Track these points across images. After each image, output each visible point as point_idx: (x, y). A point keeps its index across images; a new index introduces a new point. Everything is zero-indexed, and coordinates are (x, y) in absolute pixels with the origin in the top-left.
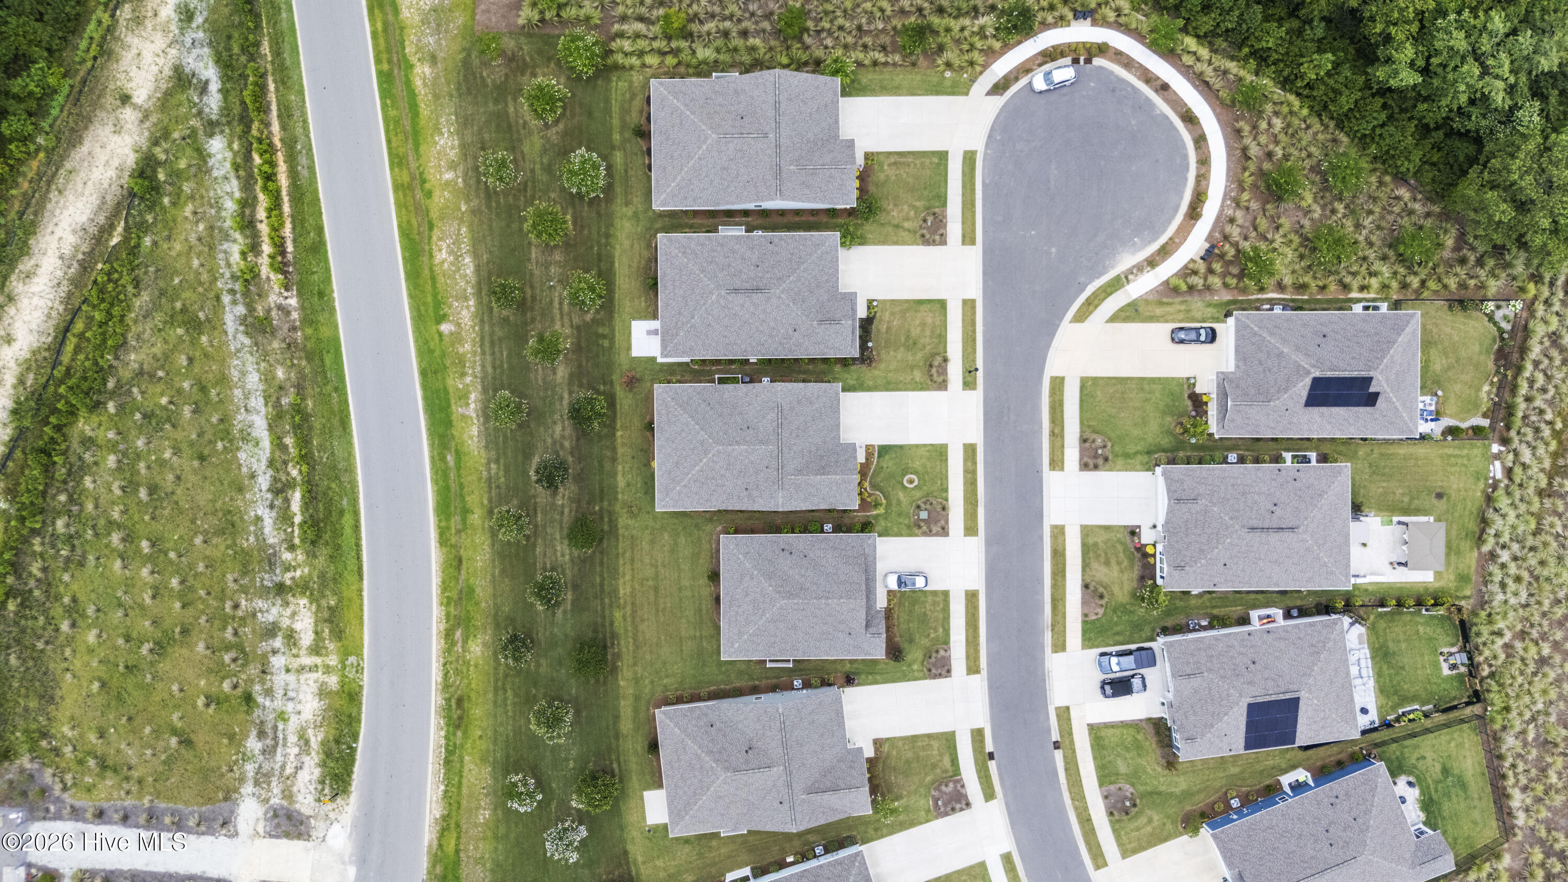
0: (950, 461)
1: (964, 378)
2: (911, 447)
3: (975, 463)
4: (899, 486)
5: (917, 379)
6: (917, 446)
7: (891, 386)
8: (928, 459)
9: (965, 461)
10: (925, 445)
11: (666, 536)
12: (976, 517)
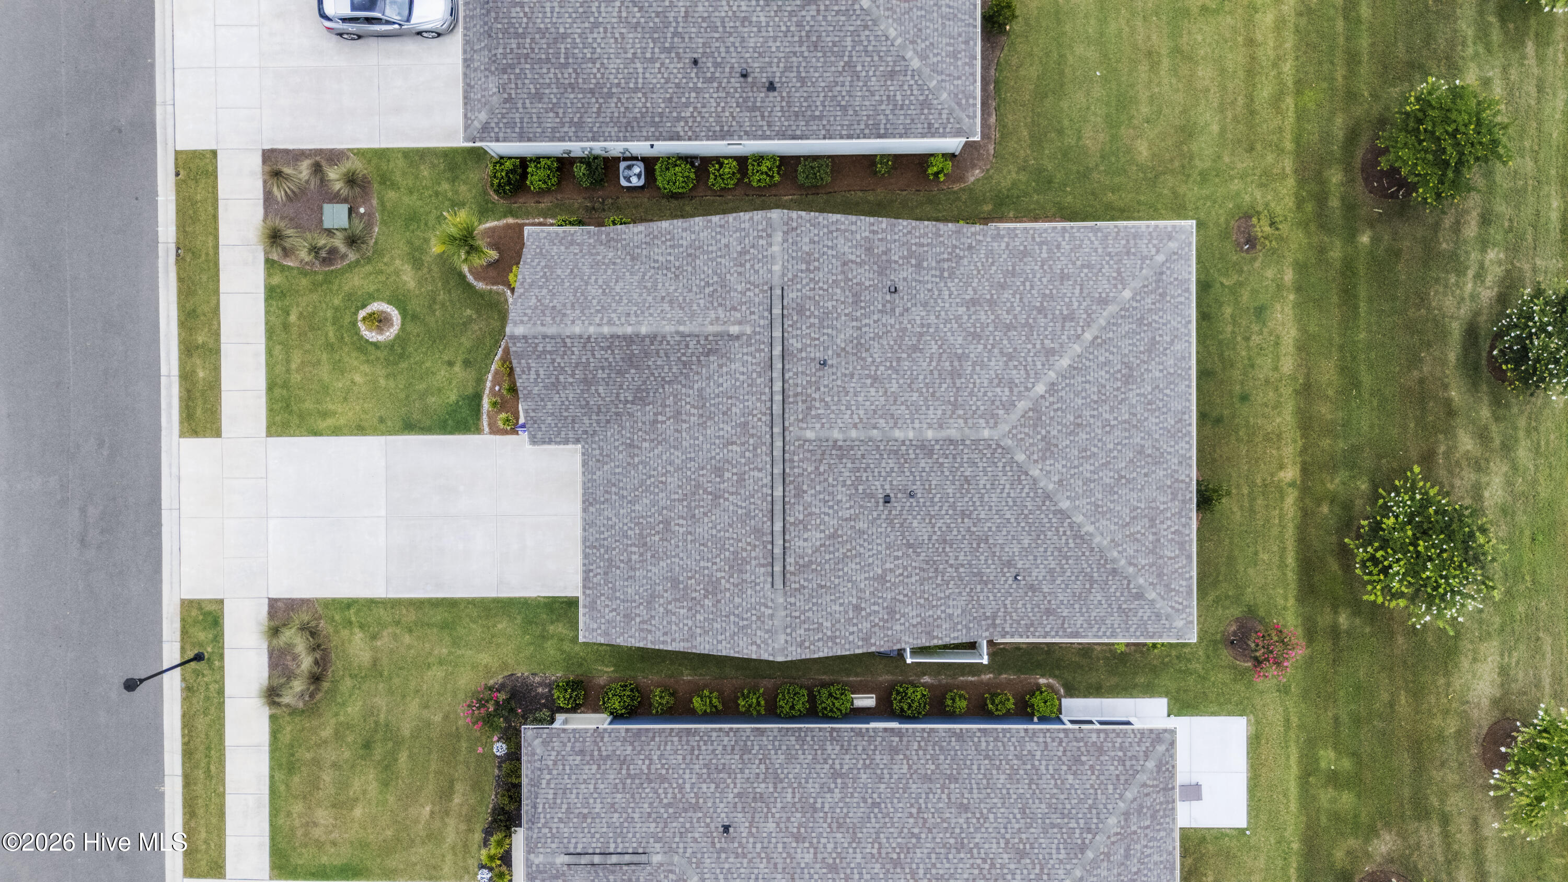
0: (261, 383)
1: (218, 638)
2: (381, 427)
3: (186, 376)
4: (415, 305)
5: (359, 635)
6: (360, 429)
7: (438, 616)
8: (325, 389)
9: (214, 385)
10: (336, 431)
11: (1143, 150)
12: (181, 211)
